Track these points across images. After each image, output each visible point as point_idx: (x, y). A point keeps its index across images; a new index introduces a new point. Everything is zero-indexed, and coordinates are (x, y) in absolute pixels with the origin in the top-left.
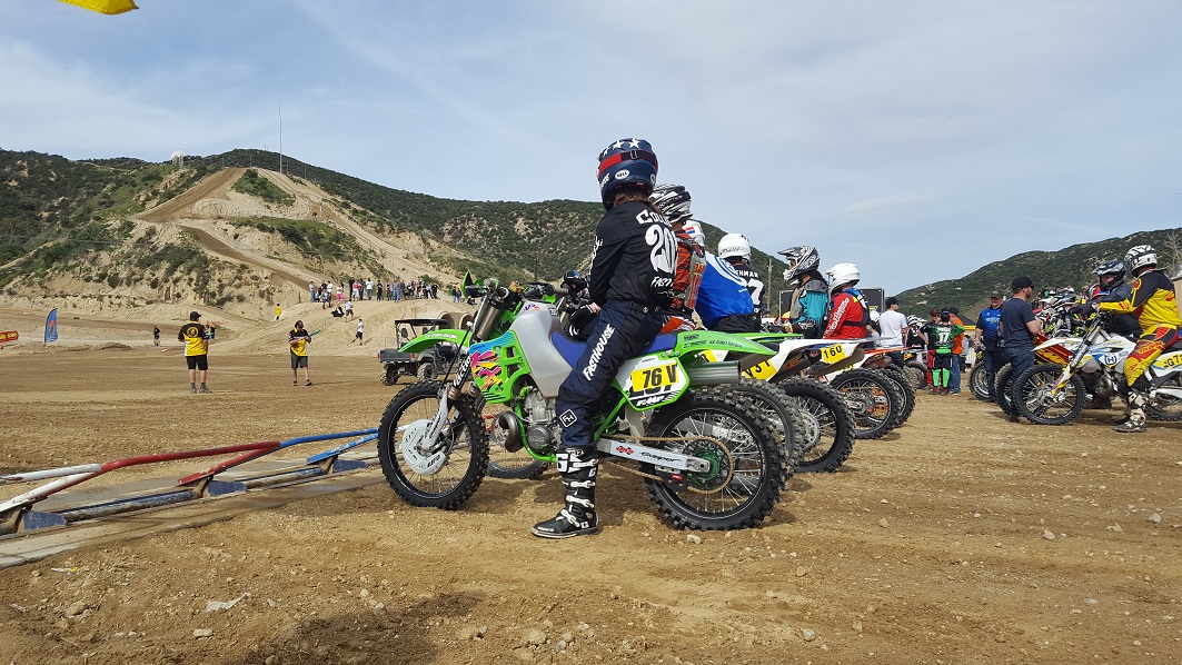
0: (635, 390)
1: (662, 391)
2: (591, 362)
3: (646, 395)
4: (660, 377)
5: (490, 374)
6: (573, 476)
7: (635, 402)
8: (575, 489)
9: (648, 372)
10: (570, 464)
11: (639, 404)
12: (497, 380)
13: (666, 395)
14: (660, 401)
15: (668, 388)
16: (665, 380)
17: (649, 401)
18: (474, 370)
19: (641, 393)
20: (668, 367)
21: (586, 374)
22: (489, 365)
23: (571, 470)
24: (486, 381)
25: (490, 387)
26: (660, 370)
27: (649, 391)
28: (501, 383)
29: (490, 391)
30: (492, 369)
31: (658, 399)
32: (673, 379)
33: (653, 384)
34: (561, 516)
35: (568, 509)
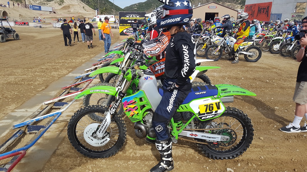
0: (201, 113)
1: (214, 113)
2: (170, 104)
3: (206, 115)
4: (213, 108)
5: (132, 110)
6: (165, 151)
7: (201, 118)
8: (166, 155)
9: (207, 106)
10: (163, 147)
11: (203, 118)
12: (136, 112)
13: (215, 115)
14: (213, 117)
15: (216, 112)
16: (215, 108)
17: (207, 117)
18: (125, 109)
19: (204, 114)
20: (216, 103)
21: (168, 110)
22: (132, 106)
23: (163, 149)
24: (131, 113)
25: (133, 116)
26: (212, 105)
27: (207, 113)
28: (138, 113)
29: (133, 117)
30: (134, 108)
31: (212, 116)
32: (218, 108)
33: (210, 110)
34: (161, 165)
35: (163, 162)
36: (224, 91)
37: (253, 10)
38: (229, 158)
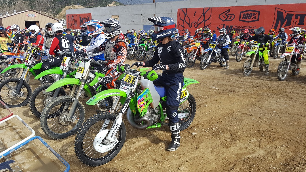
1: (184, 98)
2: (178, 95)
13: (185, 99)
18: (138, 106)
20: (185, 91)
21: (177, 100)
23: (177, 129)
28: (145, 108)
30: (143, 104)
32: (186, 94)
34: (174, 143)
35: (176, 140)
36: (187, 82)
37: (75, 20)
38: (186, 128)
